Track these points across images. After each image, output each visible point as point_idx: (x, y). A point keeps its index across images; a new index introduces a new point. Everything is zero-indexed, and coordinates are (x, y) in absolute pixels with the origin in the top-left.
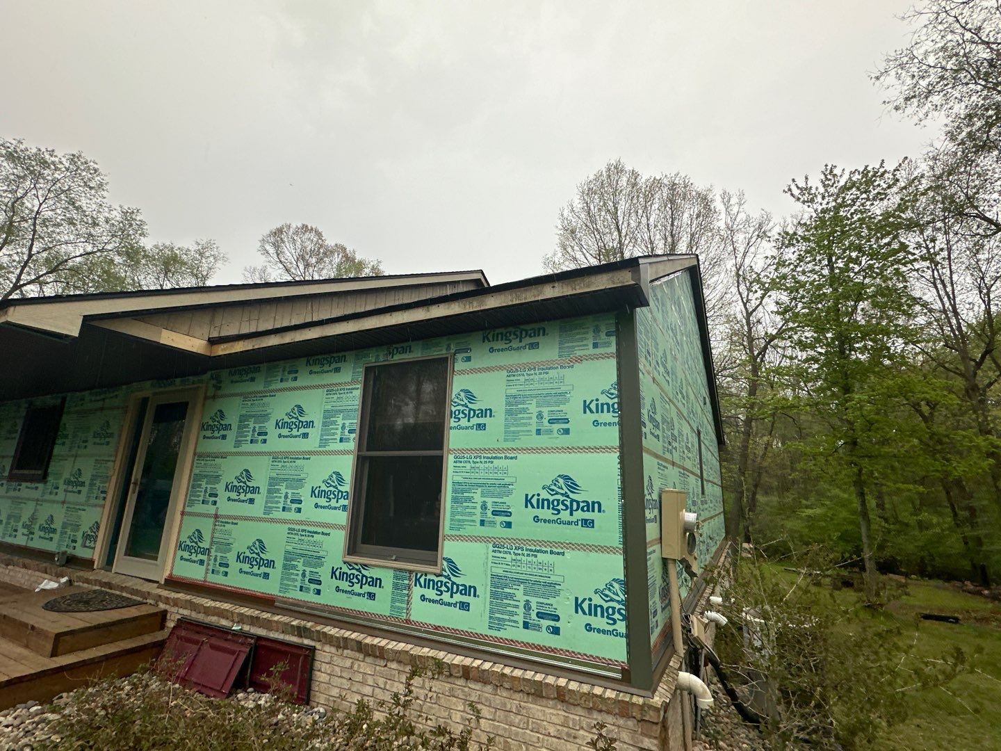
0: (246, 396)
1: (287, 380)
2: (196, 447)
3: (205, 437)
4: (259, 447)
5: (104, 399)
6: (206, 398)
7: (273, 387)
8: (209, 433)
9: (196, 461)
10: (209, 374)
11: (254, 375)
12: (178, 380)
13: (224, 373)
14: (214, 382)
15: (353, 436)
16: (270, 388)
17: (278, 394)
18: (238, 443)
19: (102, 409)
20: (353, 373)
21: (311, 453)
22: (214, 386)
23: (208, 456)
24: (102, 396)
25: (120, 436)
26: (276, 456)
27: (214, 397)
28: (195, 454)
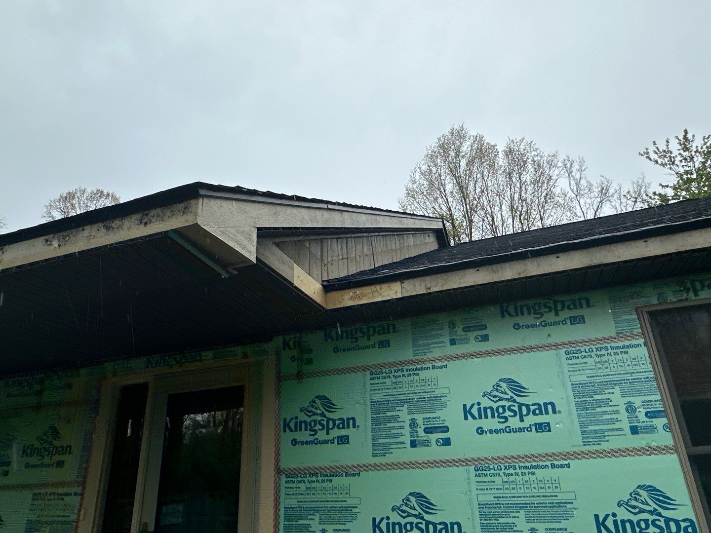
0: (376, 371)
1: (466, 341)
2: (277, 460)
3: (295, 442)
4: (435, 452)
5: (40, 393)
6: (280, 378)
7: (437, 353)
8: (303, 436)
9: (283, 485)
10: (278, 341)
11: (383, 337)
12: (208, 355)
13: (313, 339)
14: (295, 353)
15: (660, 422)
16: (429, 355)
17: (451, 364)
18: (380, 449)
19: (38, 408)
20: (616, 322)
21: (567, 455)
22: (293, 359)
23: (311, 475)
24: (37, 387)
25: (87, 449)
26: (481, 465)
27: (299, 376)
28: (278, 471)
